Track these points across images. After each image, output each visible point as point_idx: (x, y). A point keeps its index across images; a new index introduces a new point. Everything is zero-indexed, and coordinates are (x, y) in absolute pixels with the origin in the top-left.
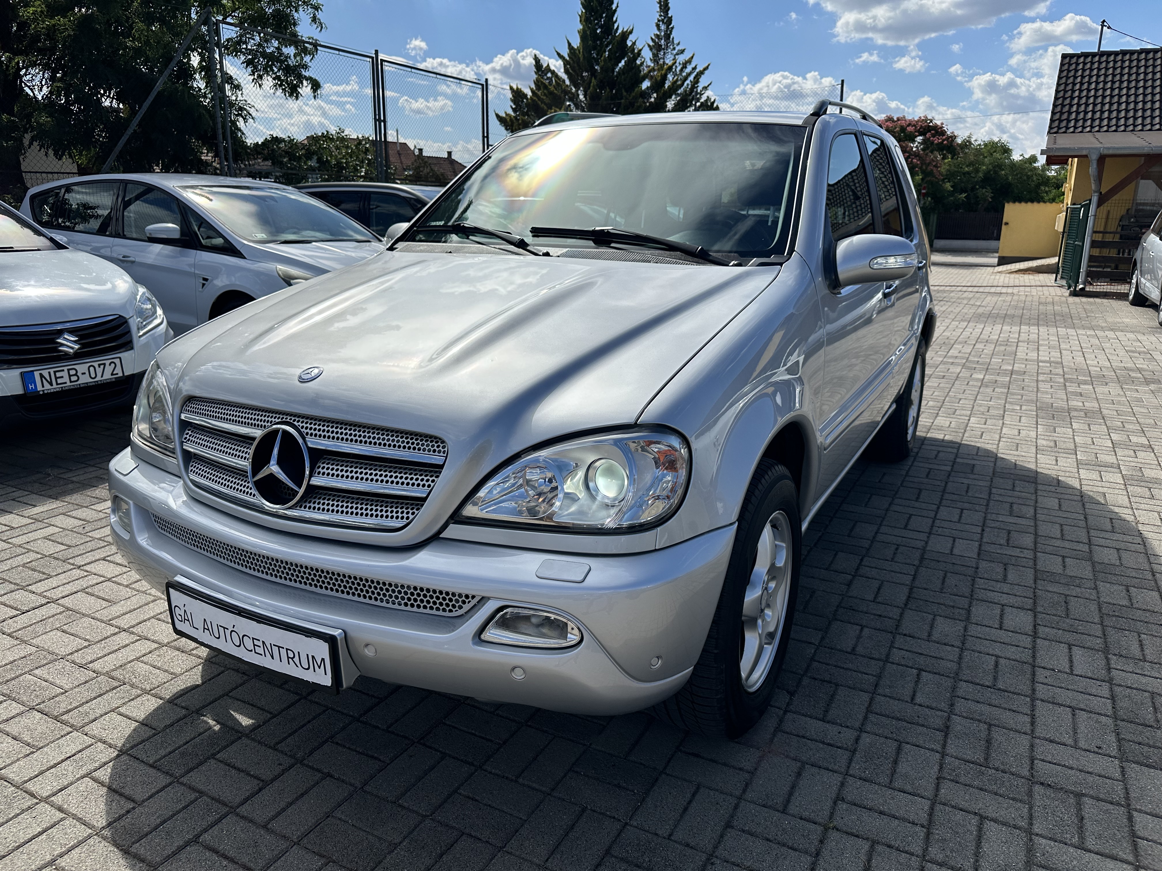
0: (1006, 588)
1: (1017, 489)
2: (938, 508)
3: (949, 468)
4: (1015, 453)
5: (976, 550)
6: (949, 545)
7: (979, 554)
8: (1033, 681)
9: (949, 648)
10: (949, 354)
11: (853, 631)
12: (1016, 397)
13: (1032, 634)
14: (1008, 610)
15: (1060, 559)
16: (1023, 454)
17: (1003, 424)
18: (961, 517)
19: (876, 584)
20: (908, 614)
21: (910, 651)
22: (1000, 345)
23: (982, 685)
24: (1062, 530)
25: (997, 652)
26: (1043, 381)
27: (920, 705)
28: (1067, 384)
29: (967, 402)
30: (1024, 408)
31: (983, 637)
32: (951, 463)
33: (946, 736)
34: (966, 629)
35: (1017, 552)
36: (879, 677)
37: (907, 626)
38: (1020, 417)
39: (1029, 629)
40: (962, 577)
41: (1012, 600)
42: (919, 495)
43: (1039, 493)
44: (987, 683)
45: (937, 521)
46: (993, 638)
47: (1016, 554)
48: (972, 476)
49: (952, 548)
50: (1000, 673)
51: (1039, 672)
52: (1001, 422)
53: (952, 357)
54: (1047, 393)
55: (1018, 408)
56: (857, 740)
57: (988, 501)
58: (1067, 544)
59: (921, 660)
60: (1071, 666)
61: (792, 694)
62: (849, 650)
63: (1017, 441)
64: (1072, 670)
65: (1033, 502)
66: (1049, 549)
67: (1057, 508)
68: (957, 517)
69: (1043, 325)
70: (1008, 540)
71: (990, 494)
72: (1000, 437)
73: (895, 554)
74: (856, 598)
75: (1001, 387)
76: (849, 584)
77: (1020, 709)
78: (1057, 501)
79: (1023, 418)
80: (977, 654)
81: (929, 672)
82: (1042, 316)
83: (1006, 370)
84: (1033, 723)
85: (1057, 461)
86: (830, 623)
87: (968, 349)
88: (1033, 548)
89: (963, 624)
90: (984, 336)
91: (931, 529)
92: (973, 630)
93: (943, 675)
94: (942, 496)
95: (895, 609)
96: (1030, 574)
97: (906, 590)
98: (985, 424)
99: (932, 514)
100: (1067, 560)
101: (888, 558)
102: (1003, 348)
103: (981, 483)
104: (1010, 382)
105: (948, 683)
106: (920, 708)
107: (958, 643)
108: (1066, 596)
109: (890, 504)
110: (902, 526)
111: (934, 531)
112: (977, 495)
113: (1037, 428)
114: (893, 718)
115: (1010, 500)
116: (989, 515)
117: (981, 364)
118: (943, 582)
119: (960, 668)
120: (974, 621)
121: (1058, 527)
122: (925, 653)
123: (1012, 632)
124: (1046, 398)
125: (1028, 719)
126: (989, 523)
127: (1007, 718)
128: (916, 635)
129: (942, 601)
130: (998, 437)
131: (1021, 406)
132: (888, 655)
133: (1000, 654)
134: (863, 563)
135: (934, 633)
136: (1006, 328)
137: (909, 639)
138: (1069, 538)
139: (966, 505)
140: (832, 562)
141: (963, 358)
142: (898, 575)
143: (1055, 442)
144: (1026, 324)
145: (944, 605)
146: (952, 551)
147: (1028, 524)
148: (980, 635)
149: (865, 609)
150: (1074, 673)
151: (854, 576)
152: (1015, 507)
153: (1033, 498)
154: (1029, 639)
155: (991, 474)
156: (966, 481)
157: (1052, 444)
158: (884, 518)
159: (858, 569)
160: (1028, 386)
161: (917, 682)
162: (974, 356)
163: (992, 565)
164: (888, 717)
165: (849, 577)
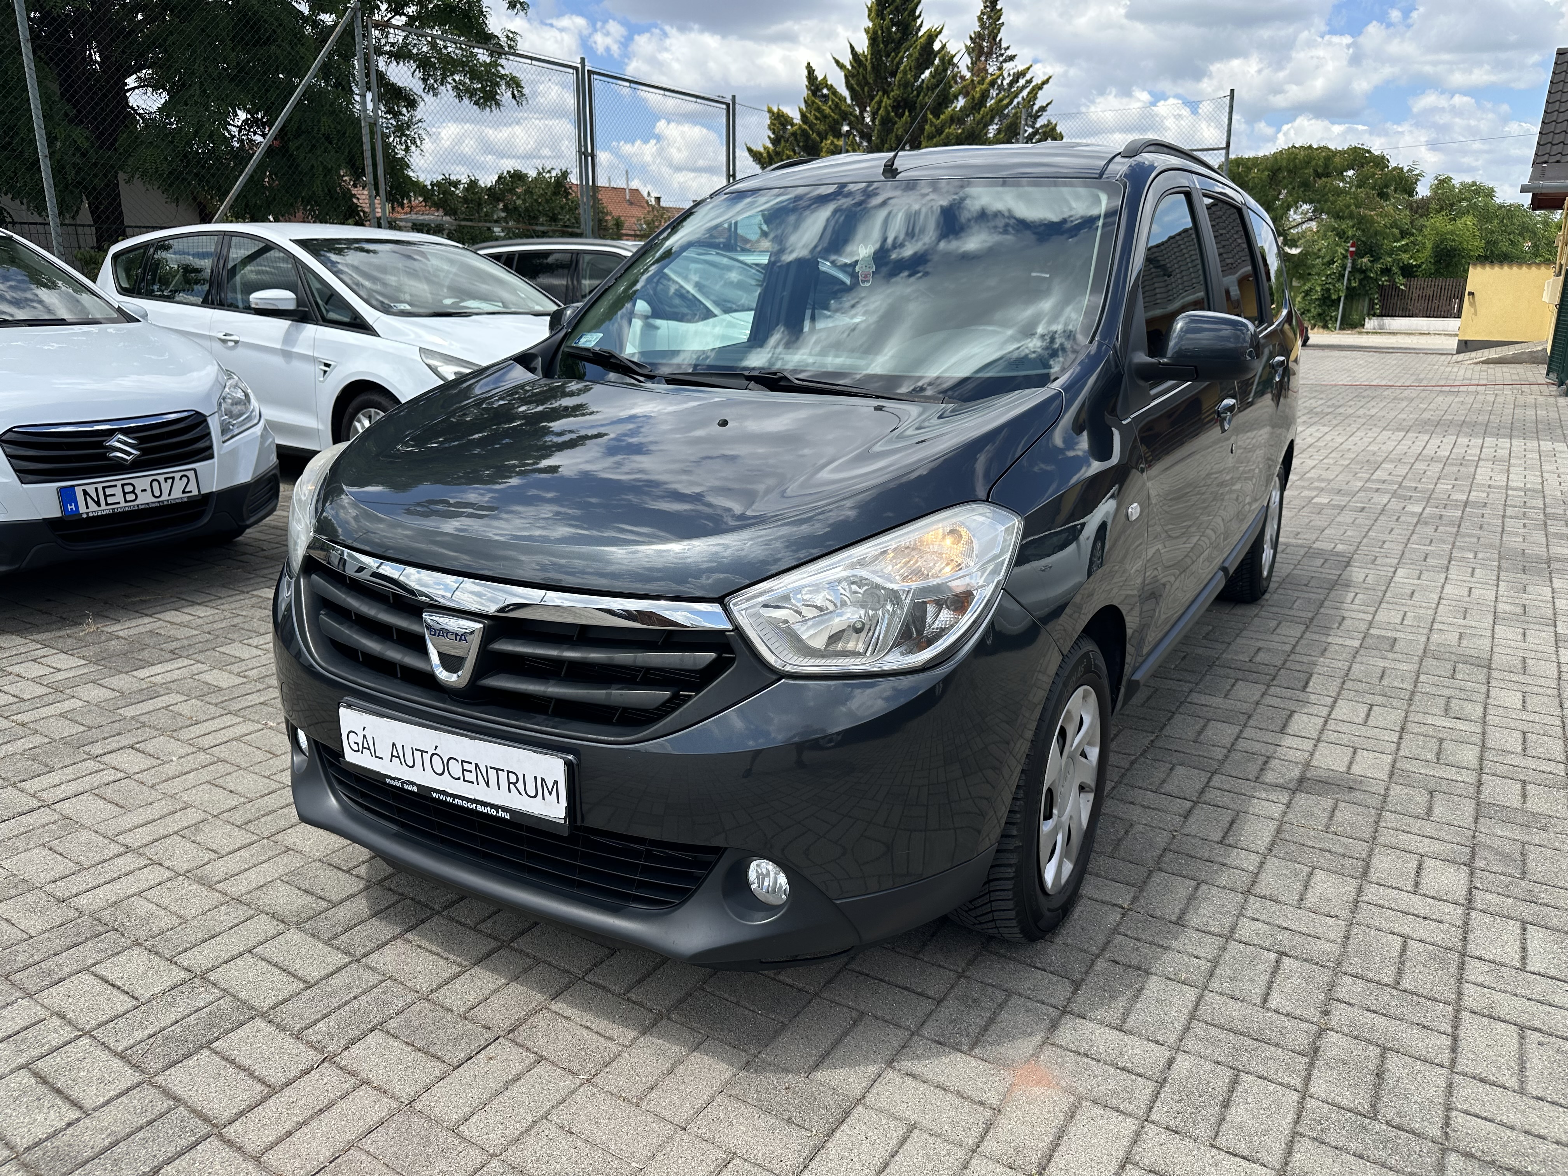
0: (1429, 829)
1: (1459, 676)
2: (1335, 702)
3: (1356, 644)
4: (1461, 622)
5: (1388, 768)
6: (1347, 760)
7: (1392, 774)
8: (1460, 980)
9: (1331, 921)
10: (1374, 477)
11: (1183, 888)
12: (1467, 539)
13: (1464, 902)
14: (1428, 863)
15: (1519, 786)
16: (1473, 624)
17: (1446, 578)
18: (1368, 715)
19: (1227, 817)
20: (1273, 864)
21: (1268, 923)
22: (1453, 464)
23: (1379, 983)
24: (1525, 740)
25: (1407, 930)
26: (1511, 517)
27: (1276, 1011)
28: (1549, 522)
29: (1393, 545)
30: (1480, 556)
31: (1386, 904)
32: (1361, 636)
33: (1312, 1065)
34: (1360, 890)
35: (1451, 773)
36: (1215, 963)
37: (1268, 883)
38: (1474, 569)
39: (1460, 894)
40: (1360, 809)
41: (1437, 847)
42: (1307, 683)
43: (1493, 683)
44: (1386, 980)
45: (1330, 722)
46: (1402, 907)
47: (1449, 777)
48: (1390, 655)
49: (1351, 763)
50: (1408, 964)
51: (1472, 965)
52: (1443, 576)
53: (1378, 481)
54: (1517, 534)
55: (1471, 556)
56: (1171, 1062)
57: (1413, 693)
58: (1531, 763)
59: (1285, 938)
60: (1524, 958)
61: (1077, 986)
62: (1174, 918)
63: (1465, 605)
64: (1524, 964)
65: (1483, 696)
66: (1500, 769)
67: (1519, 707)
68: (1363, 715)
69: (1518, 437)
70: (1438, 754)
71: (1416, 682)
72: (1440, 598)
73: (1262, 770)
74: (1195, 836)
75: (1446, 525)
76: (1186, 817)
77: (1436, 1025)
78: (1519, 695)
79: (1477, 571)
80: (1373, 933)
81: (1296, 958)
82: (1516, 424)
83: (1457, 501)
84: (1454, 1050)
85: (1524, 635)
86: (1149, 876)
87: (1402, 470)
88: (1477, 767)
89: (1355, 883)
90: (1429, 451)
91: (1321, 732)
92: (1371, 893)
93: (1317, 964)
94: (1343, 683)
95: (1253, 856)
96: (1469, 807)
97: (1272, 826)
98: (1419, 578)
99: (1325, 712)
100: (1529, 787)
101: (1250, 777)
102: (1455, 469)
103: (1405, 667)
104: (1462, 518)
105: (1324, 977)
106: (1275, 1016)
107: (1345, 913)
108: (1523, 844)
109: (1264, 694)
110: (1278, 729)
111: (1324, 738)
112: (1396, 684)
113: (1498, 586)
114: (1230, 1030)
115: (1447, 692)
116: (1412, 715)
117: (1420, 492)
118: (1331, 818)
119: (1344, 953)
120: (1374, 879)
121: (1518, 735)
122: (1292, 927)
123: (1433, 898)
124: (1514, 542)
125: (1447, 1042)
126: (1410, 726)
127: (1414, 1039)
128: (1282, 898)
129: (1327, 846)
130: (1436, 598)
131: (1476, 553)
132: (1233, 930)
133: (1410, 934)
134: (1211, 784)
135: (1309, 894)
136: (1463, 440)
137: (1268, 903)
138: (1534, 753)
139: (1379, 699)
140: (1164, 781)
141: (1393, 483)
142: (1263, 803)
143: (1524, 606)
144: (1492, 435)
145: (1330, 852)
146: (1349, 768)
147: (1473, 729)
148: (1380, 902)
149: (1206, 855)
150: (1528, 968)
151: (1195, 803)
152: (1454, 702)
153: (1484, 689)
154: (1460, 910)
155: (1420, 653)
156: (1382, 663)
157: (1519, 610)
158: (1250, 717)
159: (1202, 792)
160: (1489, 524)
161: (1274, 973)
162: (1410, 480)
163: (1410, 791)
164: (1223, 1028)
165: (1189, 804)
